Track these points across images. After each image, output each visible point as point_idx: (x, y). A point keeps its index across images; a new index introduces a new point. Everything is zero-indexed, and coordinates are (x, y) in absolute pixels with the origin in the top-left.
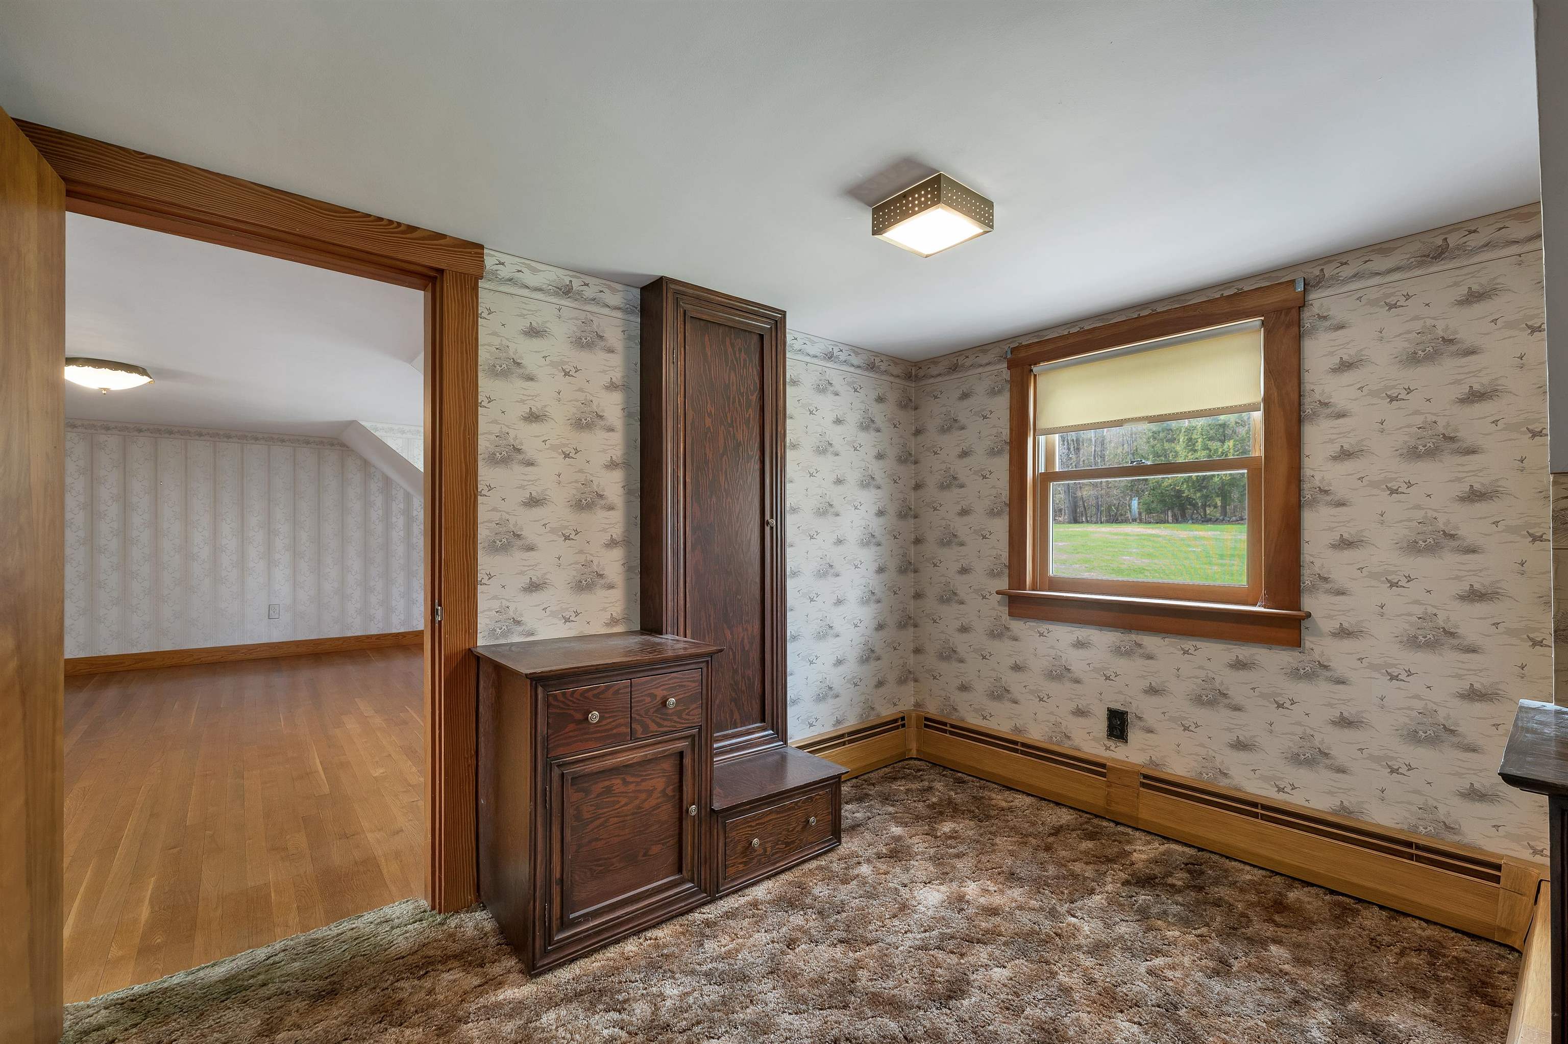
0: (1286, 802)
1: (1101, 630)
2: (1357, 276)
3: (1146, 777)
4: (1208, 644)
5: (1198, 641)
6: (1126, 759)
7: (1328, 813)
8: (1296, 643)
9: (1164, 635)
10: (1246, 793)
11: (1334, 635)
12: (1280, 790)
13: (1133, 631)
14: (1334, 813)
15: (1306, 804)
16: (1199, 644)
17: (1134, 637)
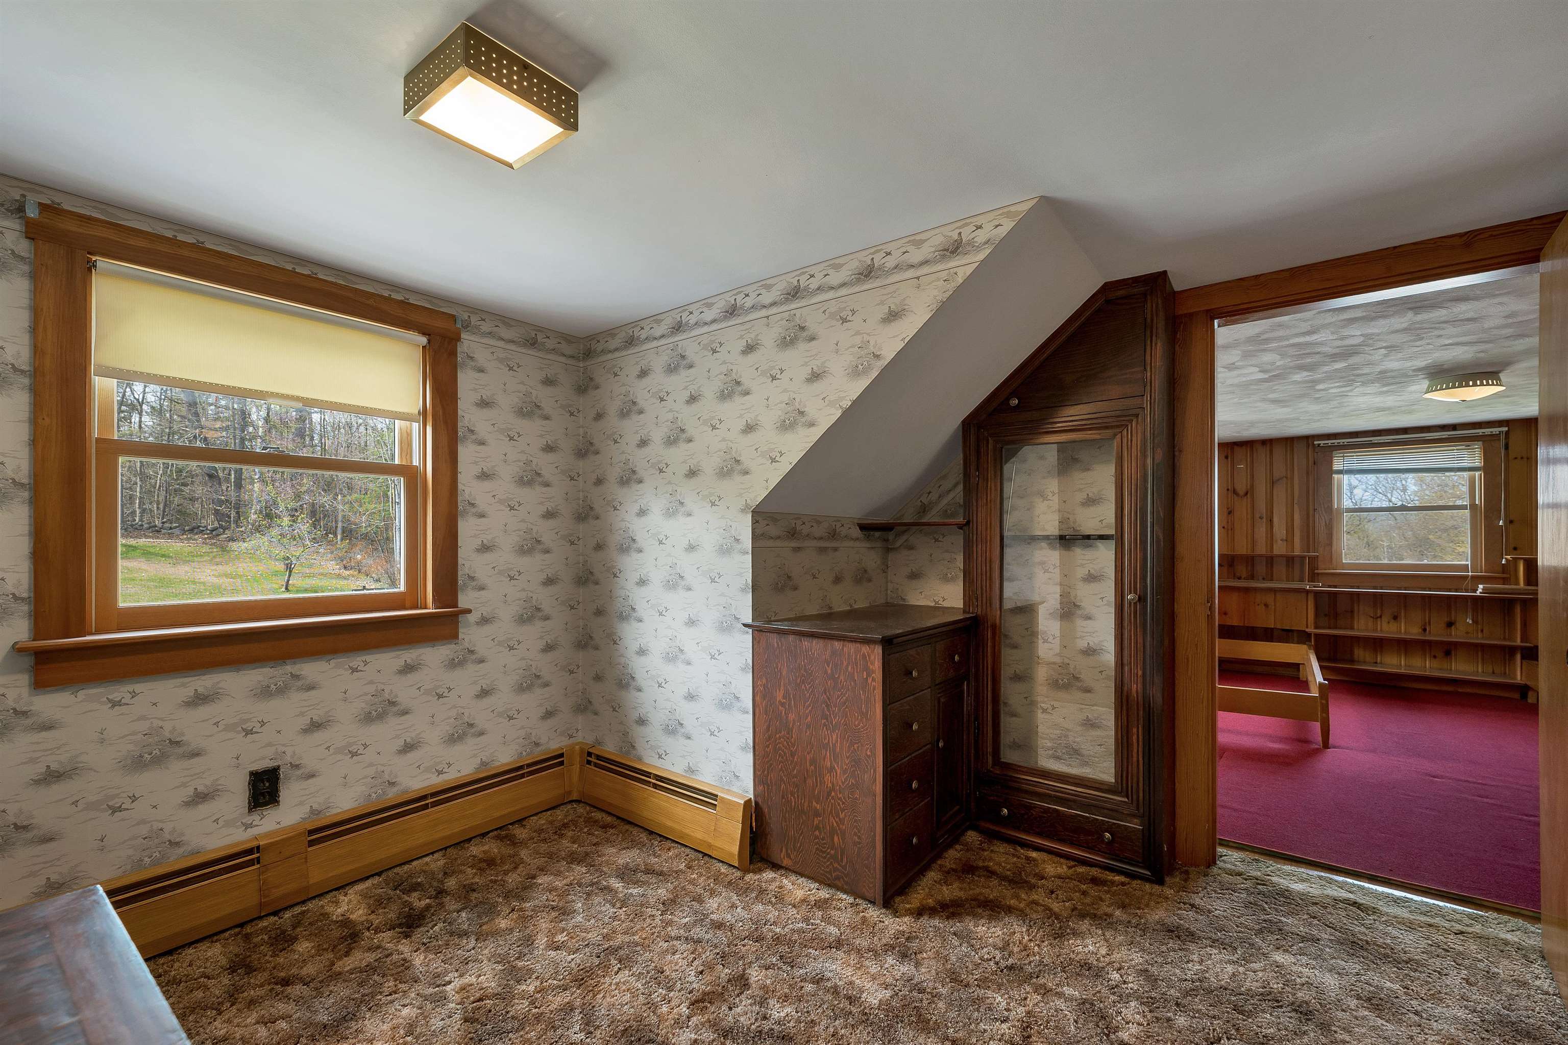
0: (446, 781)
1: (238, 670)
2: (490, 334)
3: (311, 832)
4: (378, 656)
5: (369, 654)
6: (278, 826)
7: (474, 773)
8: (453, 636)
9: (329, 657)
10: (414, 791)
11: (477, 623)
12: (440, 773)
13: (288, 661)
14: (477, 770)
15: (459, 775)
16: (368, 658)
17: (289, 668)
